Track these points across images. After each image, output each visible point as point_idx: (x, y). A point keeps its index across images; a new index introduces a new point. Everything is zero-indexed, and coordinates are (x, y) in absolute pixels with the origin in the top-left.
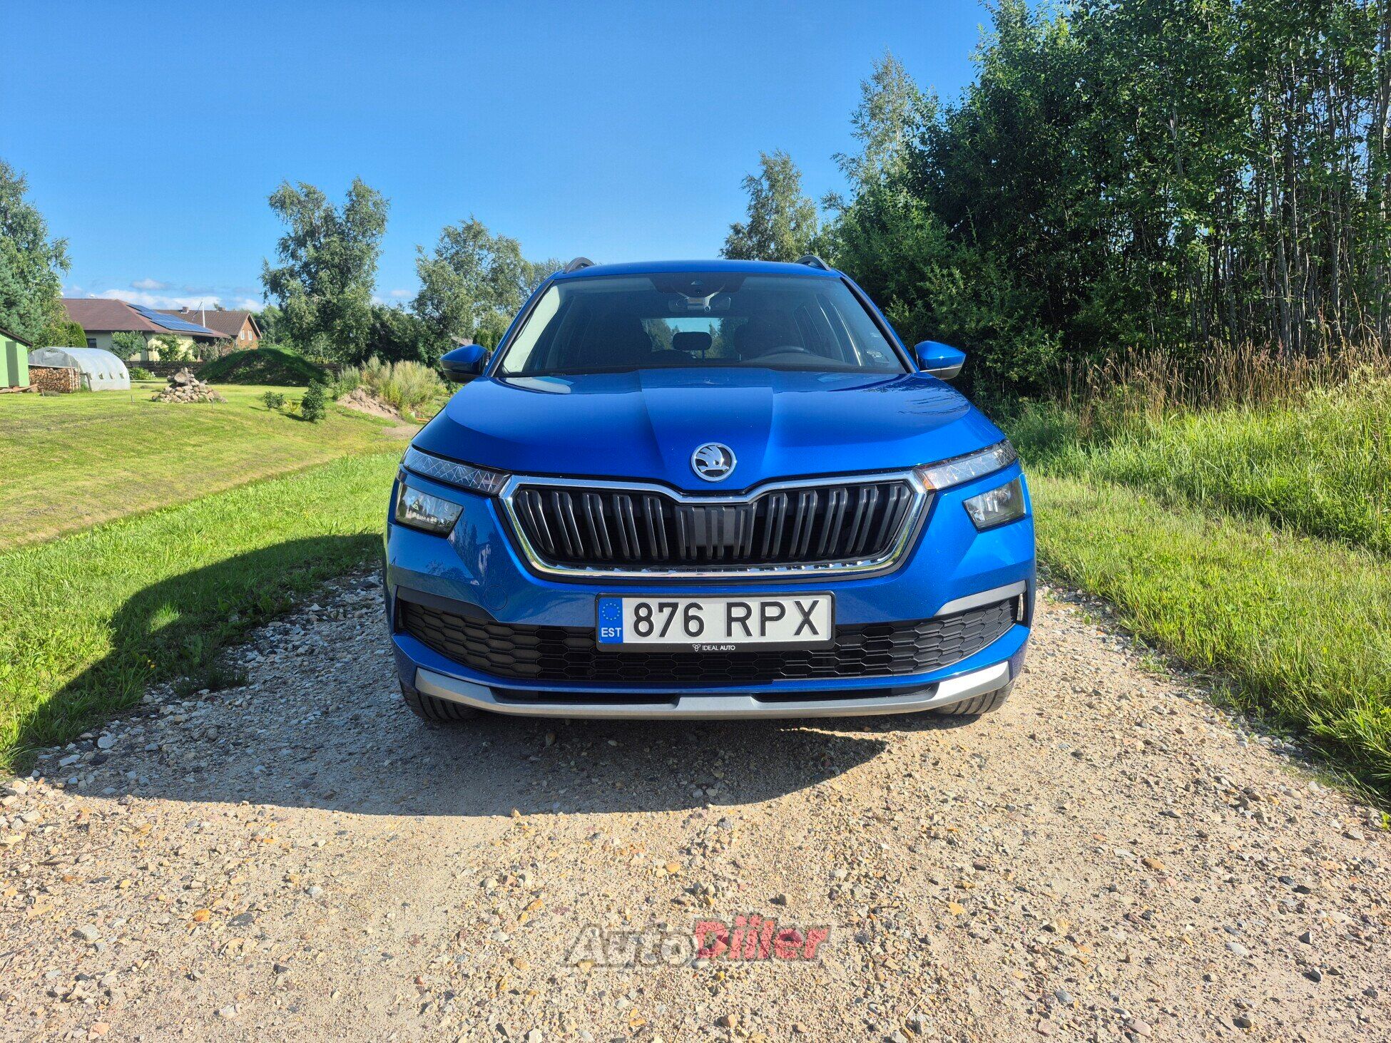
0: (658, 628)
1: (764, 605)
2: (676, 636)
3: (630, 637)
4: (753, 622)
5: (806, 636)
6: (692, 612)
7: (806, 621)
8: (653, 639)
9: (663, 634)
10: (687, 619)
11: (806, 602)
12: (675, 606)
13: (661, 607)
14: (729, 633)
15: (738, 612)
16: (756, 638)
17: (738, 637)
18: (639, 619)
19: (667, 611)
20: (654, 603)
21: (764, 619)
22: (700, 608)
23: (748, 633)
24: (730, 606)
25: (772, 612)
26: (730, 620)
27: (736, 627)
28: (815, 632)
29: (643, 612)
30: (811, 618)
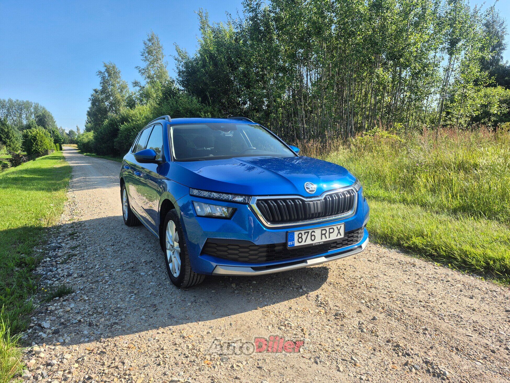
0: (304, 240)
1: (330, 229)
2: (309, 242)
3: (296, 244)
4: (327, 235)
5: (339, 237)
6: (313, 234)
7: (339, 232)
8: (303, 244)
9: (305, 242)
10: (312, 236)
11: (339, 227)
12: (308, 232)
13: (305, 233)
14: (322, 239)
15: (324, 232)
16: (328, 239)
17: (324, 240)
18: (299, 238)
19: (306, 234)
20: (303, 232)
21: (330, 233)
22: (314, 232)
23: (326, 238)
24: (322, 230)
25: (331, 231)
26: (322, 234)
27: (323, 236)
28: (341, 235)
29: (300, 235)
30: (340, 231)
